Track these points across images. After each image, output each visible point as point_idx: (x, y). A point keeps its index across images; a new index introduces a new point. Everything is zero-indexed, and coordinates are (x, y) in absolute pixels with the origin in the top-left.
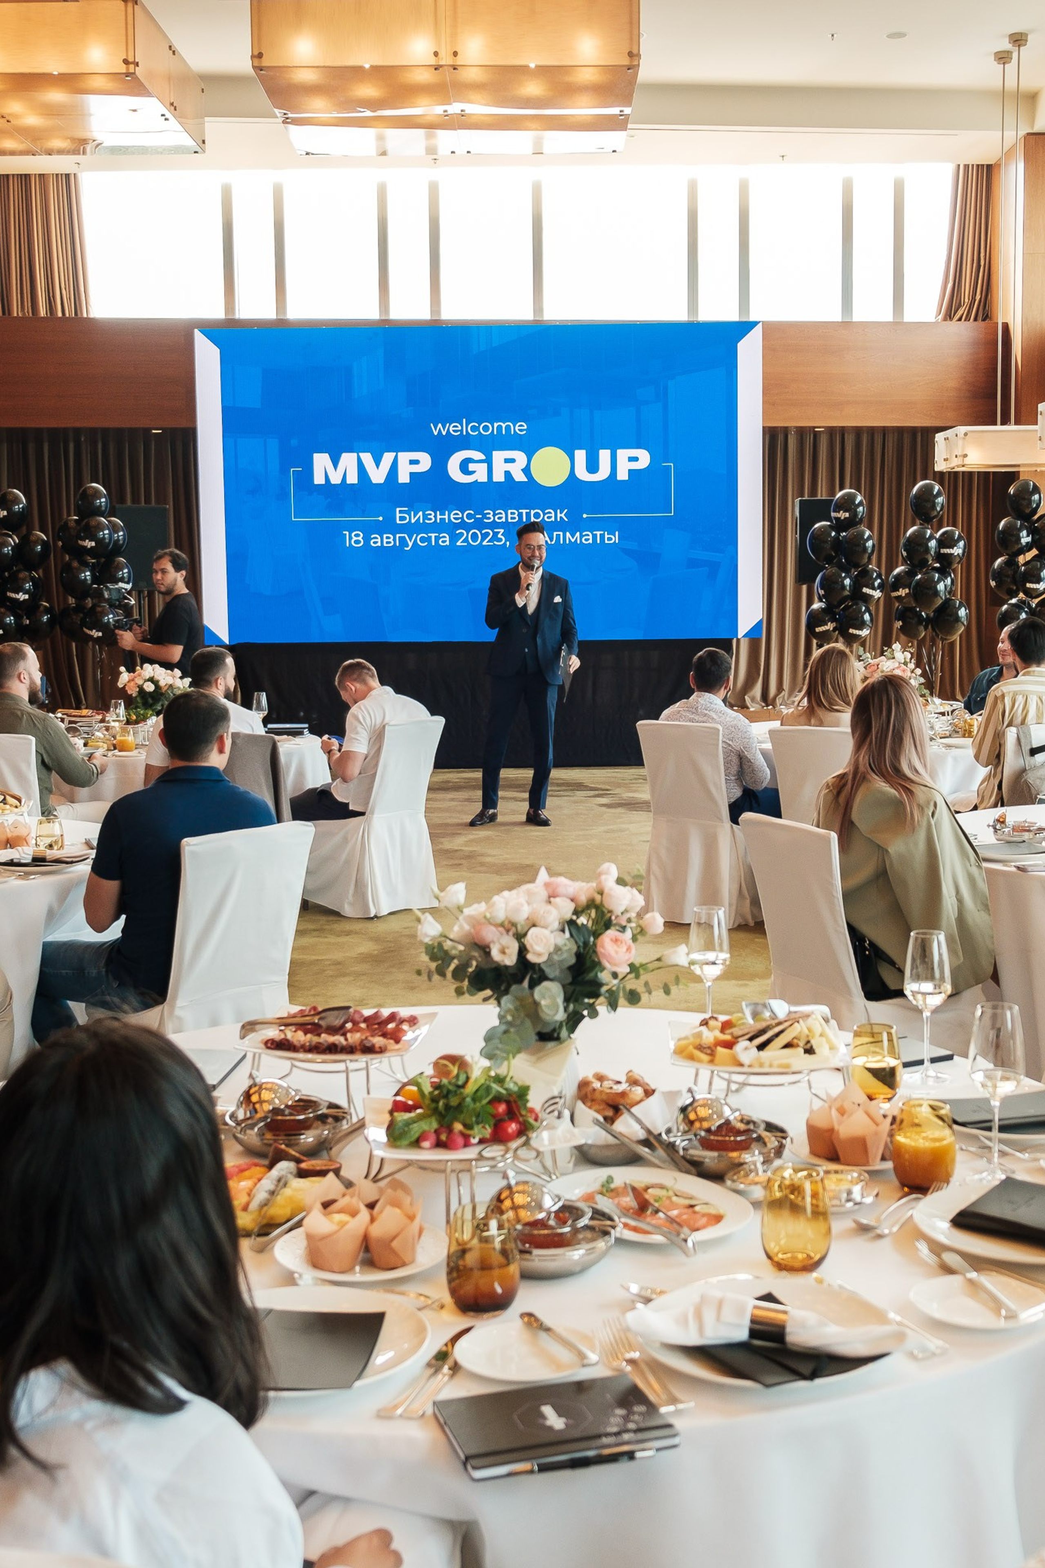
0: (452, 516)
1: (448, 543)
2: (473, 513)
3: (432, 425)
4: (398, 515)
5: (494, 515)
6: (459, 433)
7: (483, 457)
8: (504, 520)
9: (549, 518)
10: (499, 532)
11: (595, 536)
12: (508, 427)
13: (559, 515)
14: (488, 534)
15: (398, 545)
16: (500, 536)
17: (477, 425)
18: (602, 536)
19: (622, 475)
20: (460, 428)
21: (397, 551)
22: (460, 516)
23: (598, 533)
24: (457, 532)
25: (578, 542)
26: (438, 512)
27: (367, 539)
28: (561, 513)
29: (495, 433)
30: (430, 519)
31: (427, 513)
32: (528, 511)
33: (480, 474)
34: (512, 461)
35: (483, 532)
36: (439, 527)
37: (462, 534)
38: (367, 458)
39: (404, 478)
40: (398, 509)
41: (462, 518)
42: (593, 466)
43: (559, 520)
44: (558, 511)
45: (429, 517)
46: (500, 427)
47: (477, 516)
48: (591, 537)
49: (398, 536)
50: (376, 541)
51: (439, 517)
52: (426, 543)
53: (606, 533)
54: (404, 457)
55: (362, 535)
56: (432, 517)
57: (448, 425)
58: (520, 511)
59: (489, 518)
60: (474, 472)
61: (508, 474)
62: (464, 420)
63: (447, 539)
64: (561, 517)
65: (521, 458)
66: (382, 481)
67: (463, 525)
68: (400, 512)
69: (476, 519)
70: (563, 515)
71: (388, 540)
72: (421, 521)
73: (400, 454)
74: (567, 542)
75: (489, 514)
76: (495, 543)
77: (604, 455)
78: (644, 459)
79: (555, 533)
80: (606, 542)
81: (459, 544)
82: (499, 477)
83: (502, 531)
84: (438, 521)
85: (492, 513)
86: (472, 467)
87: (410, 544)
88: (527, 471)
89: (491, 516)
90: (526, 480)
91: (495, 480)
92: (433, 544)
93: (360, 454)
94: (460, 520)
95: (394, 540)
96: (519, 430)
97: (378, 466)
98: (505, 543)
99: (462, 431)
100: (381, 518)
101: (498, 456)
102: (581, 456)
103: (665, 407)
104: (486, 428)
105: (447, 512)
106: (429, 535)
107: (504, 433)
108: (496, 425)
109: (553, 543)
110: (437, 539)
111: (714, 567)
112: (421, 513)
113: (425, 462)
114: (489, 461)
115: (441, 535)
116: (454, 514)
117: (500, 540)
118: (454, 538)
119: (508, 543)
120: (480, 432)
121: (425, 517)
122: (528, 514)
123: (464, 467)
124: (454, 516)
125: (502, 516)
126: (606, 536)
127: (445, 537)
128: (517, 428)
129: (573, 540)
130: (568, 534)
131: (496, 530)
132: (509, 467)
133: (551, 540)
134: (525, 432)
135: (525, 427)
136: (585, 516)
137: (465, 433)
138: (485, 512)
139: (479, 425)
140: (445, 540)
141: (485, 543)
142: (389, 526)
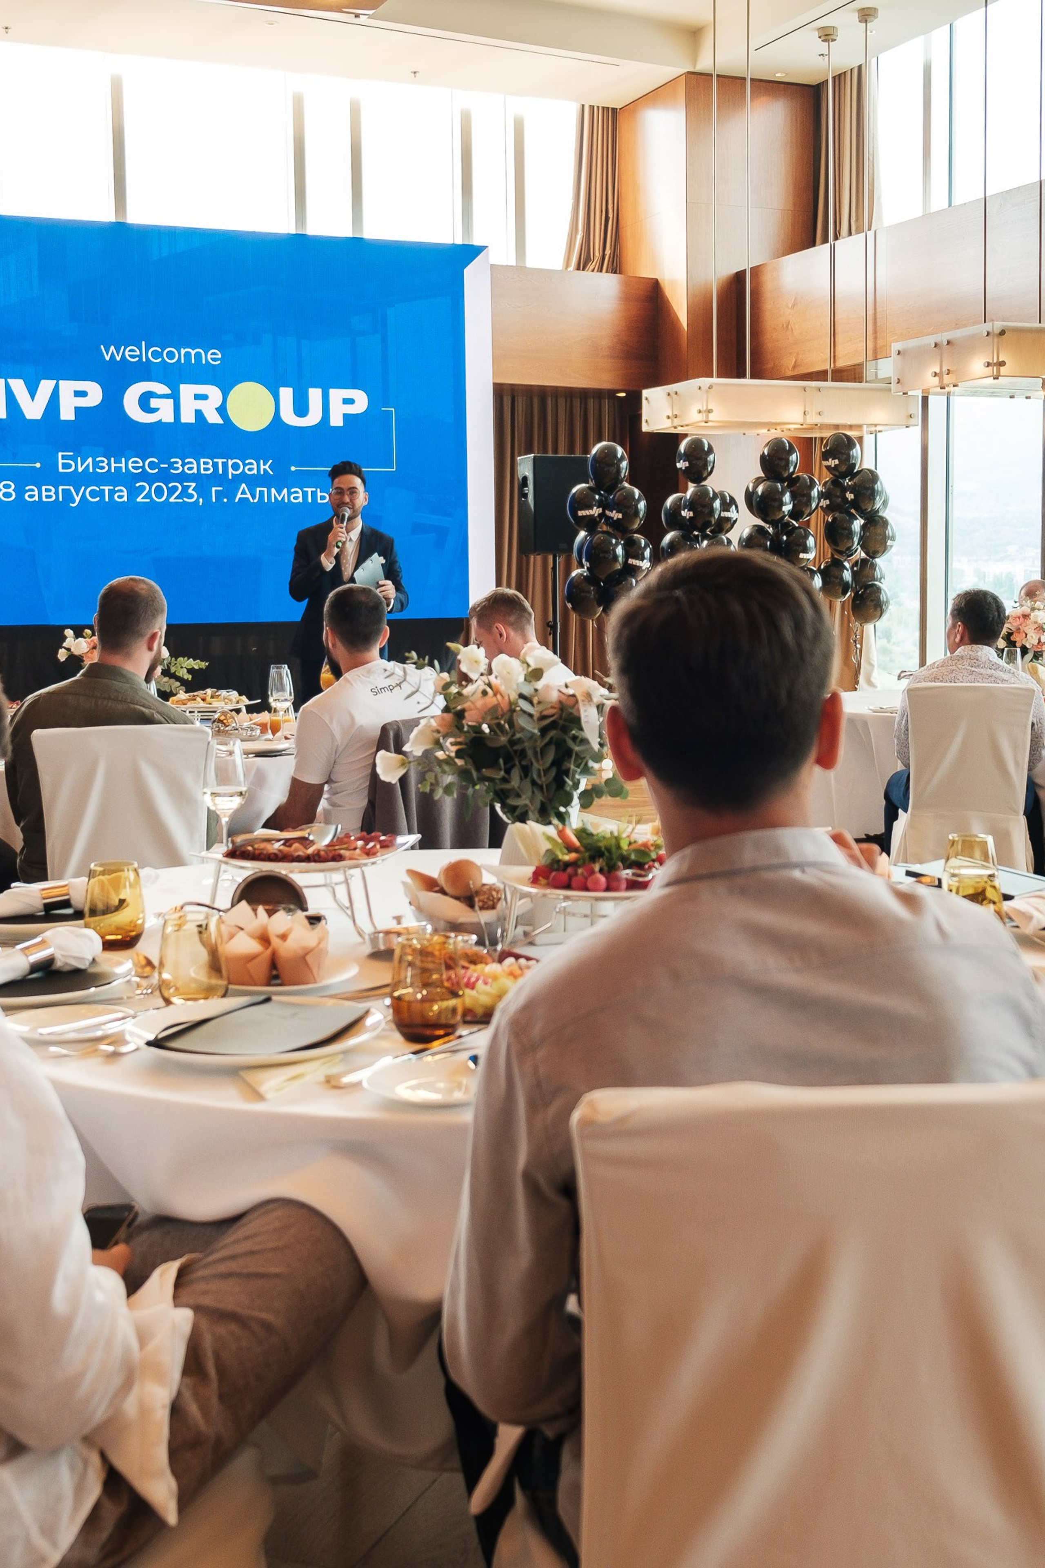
0: (130, 465)
1: (125, 499)
2: (157, 461)
3: (102, 347)
4: (61, 461)
5: (183, 465)
6: (137, 359)
7: (167, 391)
8: (195, 471)
9: (250, 469)
10: (189, 486)
11: (305, 494)
12: (198, 355)
13: (262, 467)
14: (175, 488)
15: (61, 499)
16: (190, 491)
17: (160, 350)
18: (314, 494)
19: (336, 421)
20: (138, 353)
21: (60, 508)
22: (141, 464)
23: (309, 490)
24: (137, 485)
25: (286, 501)
26: (113, 459)
27: (20, 492)
28: (264, 465)
29: (183, 361)
30: (103, 468)
31: (98, 459)
32: (225, 460)
33: (164, 412)
34: (204, 397)
35: (170, 485)
36: (114, 478)
37: (143, 488)
38: (18, 386)
39: (67, 414)
40: (60, 454)
41: (143, 467)
42: (301, 409)
43: (262, 472)
44: (262, 461)
45: (101, 464)
46: (188, 355)
47: (162, 466)
48: (300, 495)
49: (61, 488)
50: (32, 494)
51: (113, 465)
52: (98, 499)
53: (319, 490)
54: (67, 387)
55: (13, 486)
56: (104, 464)
57: (123, 348)
58: (215, 460)
59: (177, 469)
60: (157, 410)
61: (199, 414)
62: (143, 343)
63: (125, 493)
64: (264, 469)
65: (214, 393)
66: (38, 416)
67: (144, 476)
68: (63, 457)
69: (160, 469)
70: (267, 467)
71: (49, 494)
72: (91, 470)
73: (61, 382)
74: (273, 501)
75: (177, 463)
76: (185, 499)
77: (315, 395)
78: (361, 402)
79: (258, 489)
80: (319, 501)
81: (139, 500)
82: (187, 417)
83: (194, 485)
84: (113, 471)
85: (180, 462)
86: (154, 403)
87: (78, 499)
88: (222, 410)
89: (179, 465)
90: (221, 422)
91: (184, 419)
92: (107, 499)
93: (9, 380)
94: (140, 470)
95: (57, 493)
96: (212, 359)
97: (33, 395)
98: (197, 501)
99: (140, 356)
100: (38, 465)
101: (187, 391)
102: (286, 394)
103: (384, 340)
104: (171, 355)
105: (123, 459)
106: (101, 487)
107: (193, 361)
108: (183, 351)
109: (256, 501)
110: (112, 493)
111: (442, 533)
112: (90, 460)
113: (94, 394)
114: (175, 396)
115: (116, 489)
116: (133, 462)
117: (191, 496)
118: (134, 492)
119: (201, 500)
120: (163, 358)
121: (96, 465)
122: (225, 465)
123: (144, 402)
124: (132, 464)
125: (193, 466)
126: (319, 494)
127: (121, 491)
128: (209, 357)
129: (280, 499)
130: (273, 491)
131: (185, 484)
132: (200, 405)
133: (254, 497)
134: (219, 362)
135: (220, 356)
136: (293, 469)
137: (144, 360)
138: (172, 460)
139: (163, 350)
140: (122, 495)
141: (172, 500)
142: (50, 476)
